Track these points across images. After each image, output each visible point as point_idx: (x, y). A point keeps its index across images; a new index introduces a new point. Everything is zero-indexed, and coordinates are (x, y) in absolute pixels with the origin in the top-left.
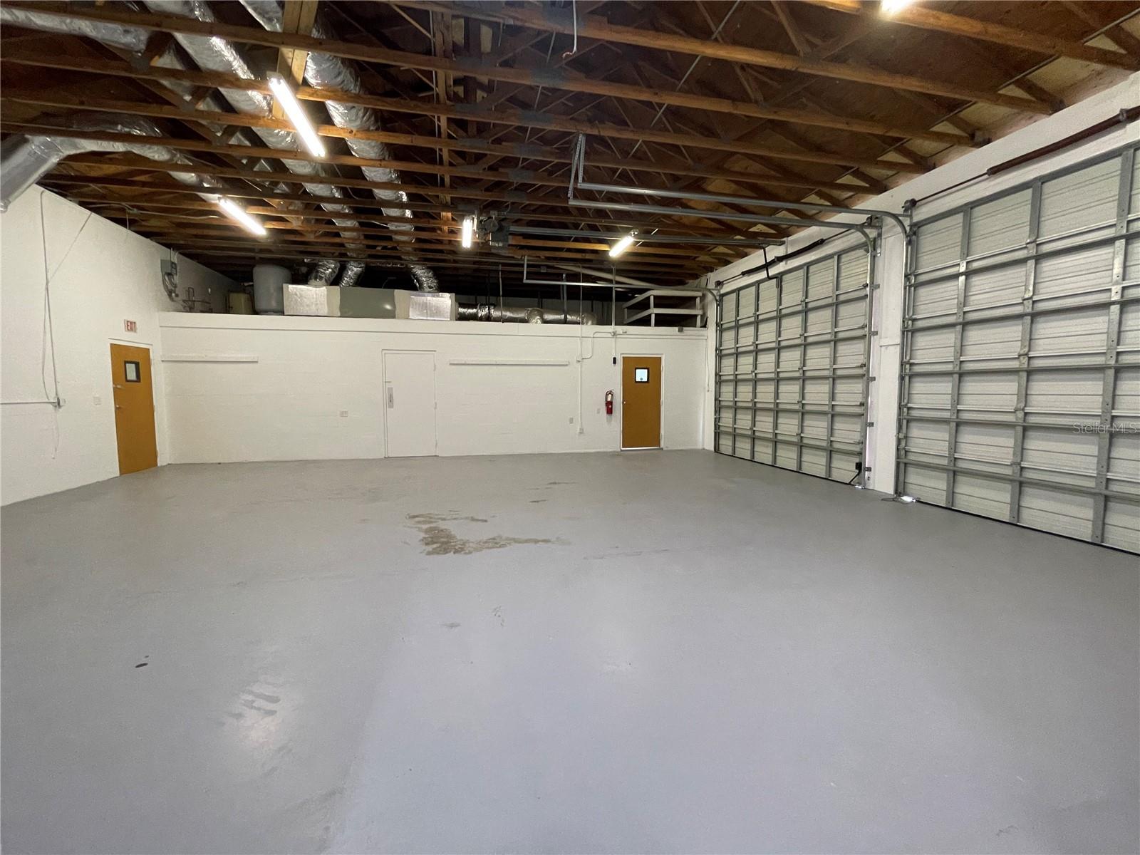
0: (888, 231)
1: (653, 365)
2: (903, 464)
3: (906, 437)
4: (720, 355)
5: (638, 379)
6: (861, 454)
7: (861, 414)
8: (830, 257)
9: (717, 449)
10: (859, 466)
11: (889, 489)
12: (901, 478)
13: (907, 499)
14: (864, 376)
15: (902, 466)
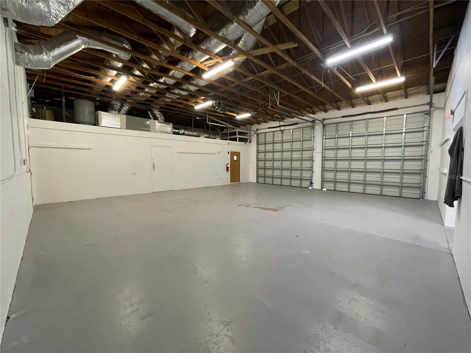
0: (317, 124)
1: (238, 154)
2: (323, 181)
3: (324, 175)
4: (258, 152)
5: (234, 160)
6: (312, 180)
7: (311, 169)
8: (301, 128)
9: (257, 182)
10: (311, 183)
11: (319, 188)
12: (322, 185)
13: (325, 189)
14: (311, 160)
15: (323, 182)
